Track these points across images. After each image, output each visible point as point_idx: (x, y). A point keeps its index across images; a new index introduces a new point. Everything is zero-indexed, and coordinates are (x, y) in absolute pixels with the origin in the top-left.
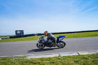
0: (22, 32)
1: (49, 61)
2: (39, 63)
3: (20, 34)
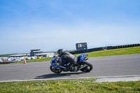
0: (85, 45)
1: (131, 86)
2: (116, 89)
3: (83, 47)
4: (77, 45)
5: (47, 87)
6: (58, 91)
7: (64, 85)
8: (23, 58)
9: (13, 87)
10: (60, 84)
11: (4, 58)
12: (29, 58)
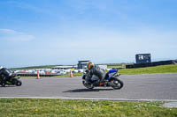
4: (137, 56)
5: (99, 109)
6: (113, 115)
7: (121, 107)
8: (68, 71)
9: (57, 106)
10: (115, 106)
11: (47, 70)
12: (76, 71)
